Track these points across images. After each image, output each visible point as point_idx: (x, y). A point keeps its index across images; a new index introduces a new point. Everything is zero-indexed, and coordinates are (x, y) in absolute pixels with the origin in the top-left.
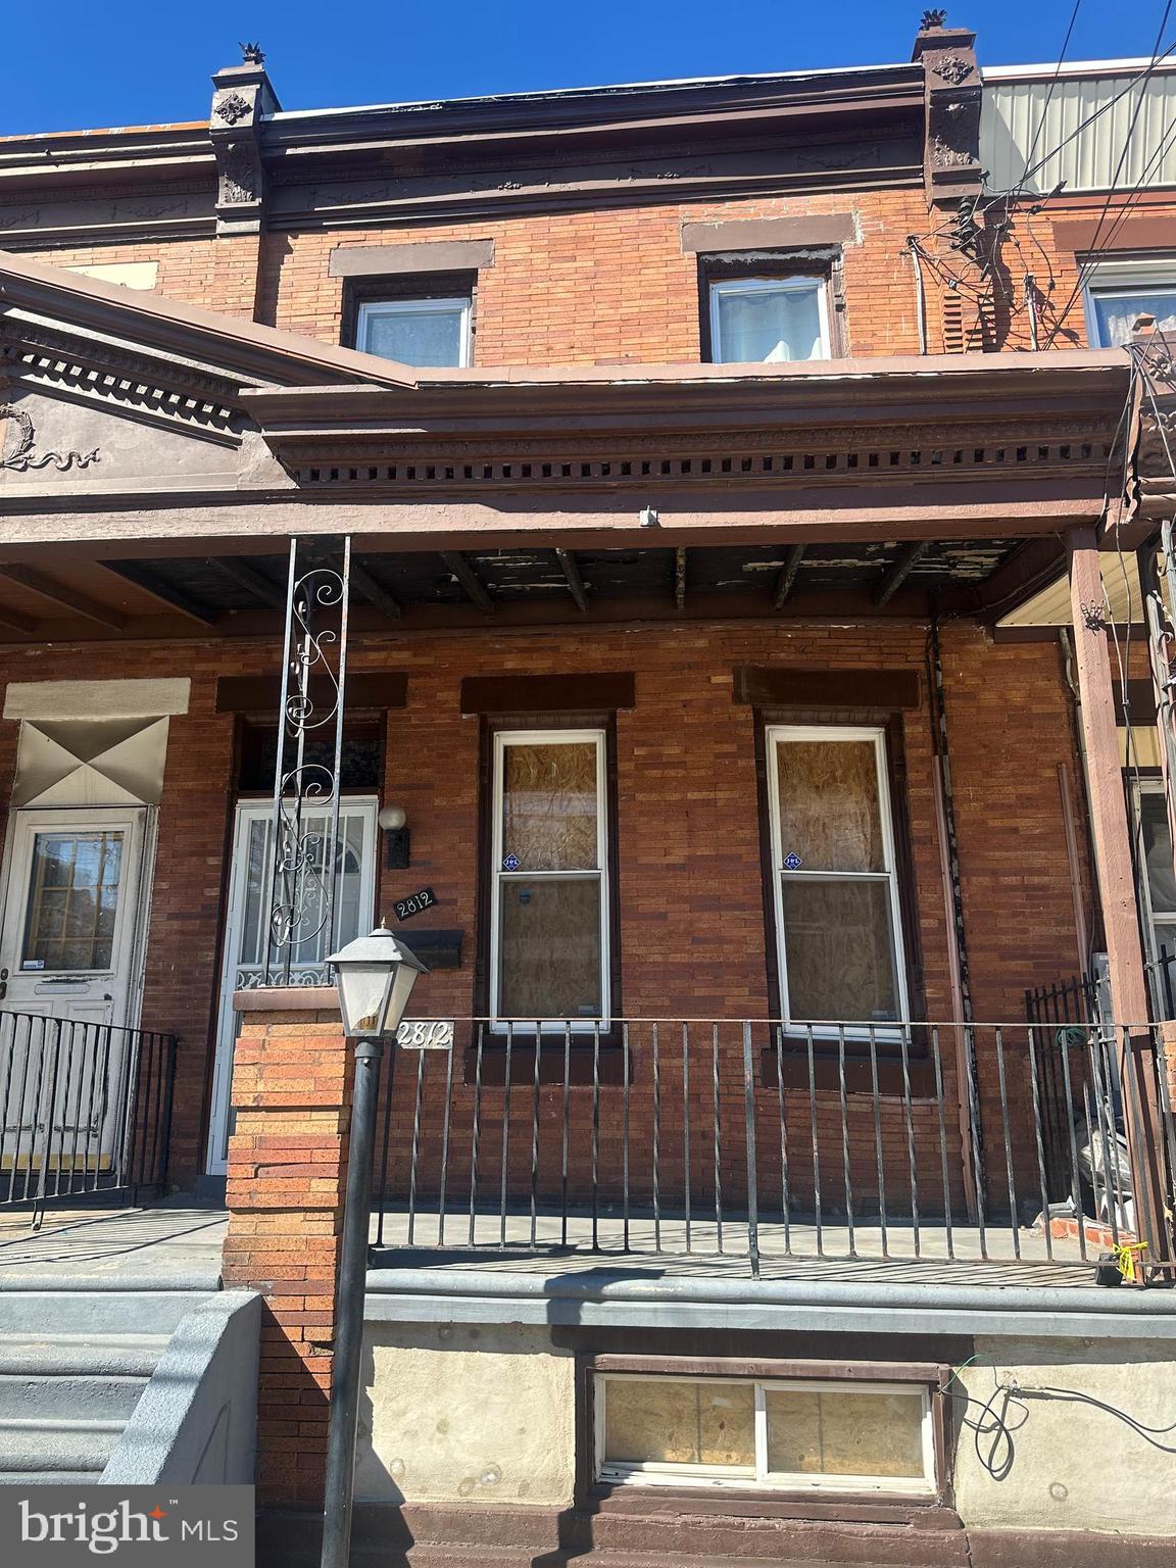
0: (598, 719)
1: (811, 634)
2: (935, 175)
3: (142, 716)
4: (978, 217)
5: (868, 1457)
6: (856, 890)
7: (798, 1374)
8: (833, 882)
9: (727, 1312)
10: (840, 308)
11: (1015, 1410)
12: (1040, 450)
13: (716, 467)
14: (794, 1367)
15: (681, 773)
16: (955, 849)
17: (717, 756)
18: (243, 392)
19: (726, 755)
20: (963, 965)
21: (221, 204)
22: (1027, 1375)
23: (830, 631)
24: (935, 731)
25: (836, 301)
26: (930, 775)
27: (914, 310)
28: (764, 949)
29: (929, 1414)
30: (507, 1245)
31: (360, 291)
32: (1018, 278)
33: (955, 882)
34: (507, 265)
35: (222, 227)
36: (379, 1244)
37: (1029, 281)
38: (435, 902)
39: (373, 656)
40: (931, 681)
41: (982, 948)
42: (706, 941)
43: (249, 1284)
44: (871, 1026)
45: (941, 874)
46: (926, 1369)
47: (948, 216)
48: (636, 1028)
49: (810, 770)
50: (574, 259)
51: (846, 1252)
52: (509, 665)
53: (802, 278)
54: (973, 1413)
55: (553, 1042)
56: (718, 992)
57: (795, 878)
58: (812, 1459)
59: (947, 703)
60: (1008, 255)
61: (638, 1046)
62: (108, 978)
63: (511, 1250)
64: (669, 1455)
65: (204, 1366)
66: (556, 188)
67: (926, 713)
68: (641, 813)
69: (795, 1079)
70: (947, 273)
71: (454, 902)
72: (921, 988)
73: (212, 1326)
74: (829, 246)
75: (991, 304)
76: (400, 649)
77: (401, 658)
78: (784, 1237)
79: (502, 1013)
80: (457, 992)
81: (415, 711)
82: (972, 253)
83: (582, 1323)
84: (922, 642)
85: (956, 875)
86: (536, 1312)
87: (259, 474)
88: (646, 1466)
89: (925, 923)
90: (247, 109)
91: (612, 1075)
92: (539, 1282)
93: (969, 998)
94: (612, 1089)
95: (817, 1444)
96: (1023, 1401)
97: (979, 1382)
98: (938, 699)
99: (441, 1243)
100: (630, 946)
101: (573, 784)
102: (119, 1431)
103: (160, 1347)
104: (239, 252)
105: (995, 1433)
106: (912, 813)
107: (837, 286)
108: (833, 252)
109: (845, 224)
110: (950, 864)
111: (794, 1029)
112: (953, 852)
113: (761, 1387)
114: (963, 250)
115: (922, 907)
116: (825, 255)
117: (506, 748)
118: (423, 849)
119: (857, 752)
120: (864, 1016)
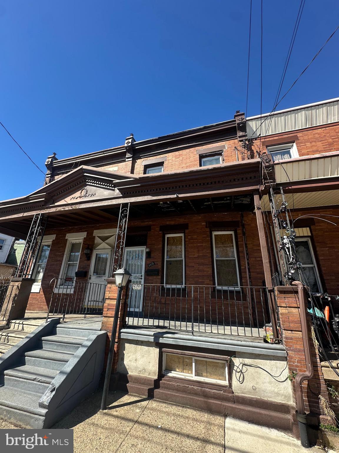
0: (183, 232)
1: (219, 215)
2: (239, 137)
3: (112, 234)
4: (247, 142)
5: (216, 375)
6: (230, 261)
7: (200, 356)
8: (225, 260)
9: (186, 342)
10: (223, 160)
11: (245, 368)
12: (246, 178)
13: (188, 186)
14: (199, 354)
15: (197, 241)
16: (248, 253)
17: (203, 237)
18: (114, 182)
19: (205, 237)
20: (250, 275)
21: (127, 157)
22: (247, 361)
23: (223, 214)
24: (243, 231)
25: (223, 159)
26: (242, 240)
27: (236, 159)
28: (212, 272)
29: (227, 367)
30: (149, 326)
31: (146, 167)
32: (255, 151)
33: (248, 259)
34: (169, 160)
35: (127, 160)
36: (128, 324)
37: (257, 151)
38: (155, 264)
39: (146, 223)
40: (242, 222)
41: (253, 272)
42: (201, 271)
43: (105, 330)
44: (234, 287)
45: (245, 258)
46: (225, 358)
47: (242, 143)
48: (188, 287)
49: (221, 239)
50: (179, 158)
51: (210, 332)
52: (167, 223)
53: (217, 156)
54: (235, 368)
55: (173, 289)
56: (203, 281)
57: (218, 259)
58: (204, 374)
59: (245, 226)
60: (253, 148)
61: (189, 290)
62: (105, 276)
63: (149, 327)
64: (177, 370)
65: (90, 344)
66: (176, 147)
67: (241, 228)
68: (190, 248)
69: (219, 297)
70: (242, 152)
71: (158, 264)
72: (242, 280)
73: (94, 337)
74: (221, 150)
75: (250, 156)
76: (150, 221)
77: (151, 223)
78: (211, 327)
79: (166, 284)
80: (158, 280)
81: (152, 232)
82: (246, 148)
83: (160, 342)
84: (240, 215)
85: (248, 258)
86: (152, 339)
87: (117, 194)
88: (172, 372)
89: (242, 267)
90: (130, 142)
91: (184, 296)
92: (152, 333)
93: (251, 282)
94: (184, 298)
95: (206, 371)
96: (246, 366)
97: (237, 361)
98: (243, 226)
99: (138, 325)
100: (188, 272)
101: (179, 243)
102: (73, 354)
103: (85, 340)
104: (128, 163)
105: (240, 373)
106: (239, 247)
107: (223, 157)
108: (222, 151)
109: (224, 146)
110: (247, 256)
111: (219, 288)
112: (247, 254)
113: (194, 358)
114: (244, 148)
115: (241, 264)
116: (221, 152)
117: (167, 237)
118: (153, 255)
119: (230, 236)
120: (232, 285)
